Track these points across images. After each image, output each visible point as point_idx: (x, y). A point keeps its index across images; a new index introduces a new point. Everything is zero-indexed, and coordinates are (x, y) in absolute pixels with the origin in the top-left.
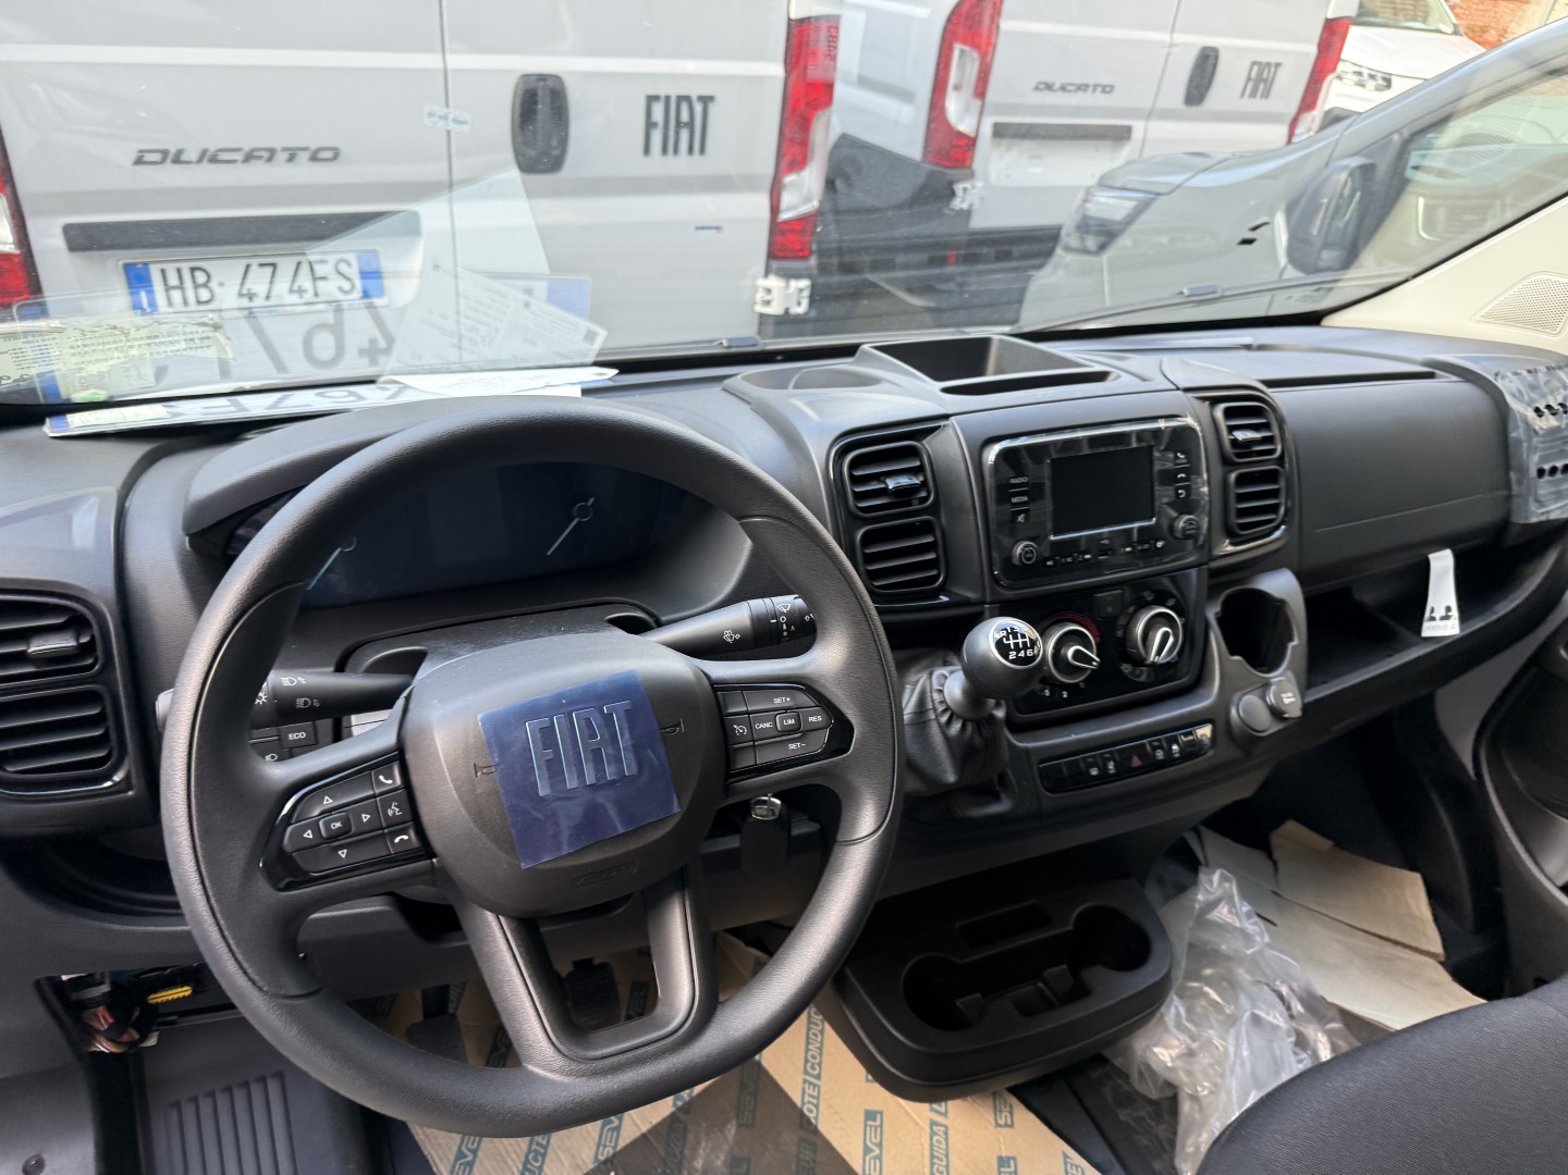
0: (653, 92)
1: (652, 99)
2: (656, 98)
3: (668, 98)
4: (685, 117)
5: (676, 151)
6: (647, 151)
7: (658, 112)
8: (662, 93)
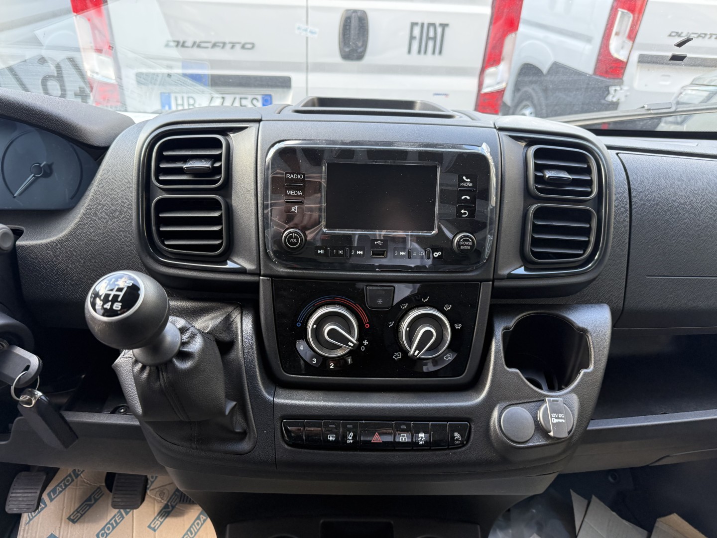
0: (415, 21)
1: (413, 24)
2: (417, 24)
3: (423, 24)
4: (431, 34)
5: (425, 52)
6: (409, 51)
7: (417, 31)
8: (420, 21)
